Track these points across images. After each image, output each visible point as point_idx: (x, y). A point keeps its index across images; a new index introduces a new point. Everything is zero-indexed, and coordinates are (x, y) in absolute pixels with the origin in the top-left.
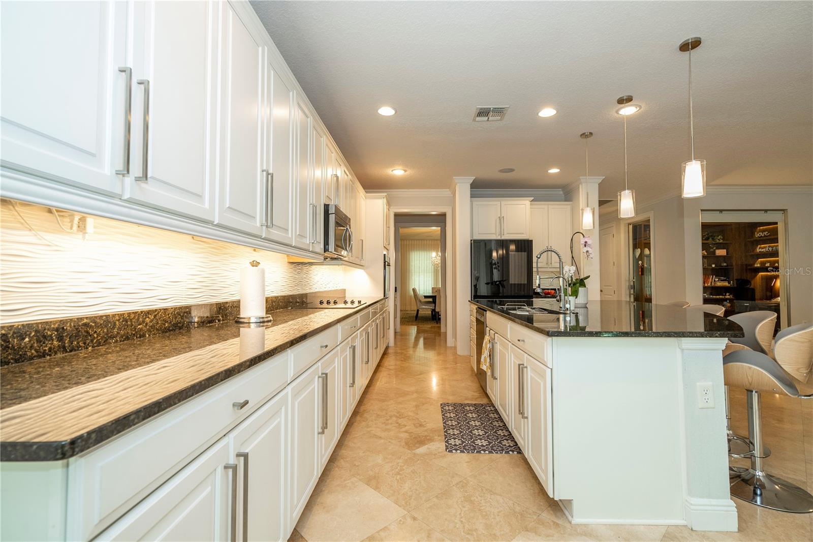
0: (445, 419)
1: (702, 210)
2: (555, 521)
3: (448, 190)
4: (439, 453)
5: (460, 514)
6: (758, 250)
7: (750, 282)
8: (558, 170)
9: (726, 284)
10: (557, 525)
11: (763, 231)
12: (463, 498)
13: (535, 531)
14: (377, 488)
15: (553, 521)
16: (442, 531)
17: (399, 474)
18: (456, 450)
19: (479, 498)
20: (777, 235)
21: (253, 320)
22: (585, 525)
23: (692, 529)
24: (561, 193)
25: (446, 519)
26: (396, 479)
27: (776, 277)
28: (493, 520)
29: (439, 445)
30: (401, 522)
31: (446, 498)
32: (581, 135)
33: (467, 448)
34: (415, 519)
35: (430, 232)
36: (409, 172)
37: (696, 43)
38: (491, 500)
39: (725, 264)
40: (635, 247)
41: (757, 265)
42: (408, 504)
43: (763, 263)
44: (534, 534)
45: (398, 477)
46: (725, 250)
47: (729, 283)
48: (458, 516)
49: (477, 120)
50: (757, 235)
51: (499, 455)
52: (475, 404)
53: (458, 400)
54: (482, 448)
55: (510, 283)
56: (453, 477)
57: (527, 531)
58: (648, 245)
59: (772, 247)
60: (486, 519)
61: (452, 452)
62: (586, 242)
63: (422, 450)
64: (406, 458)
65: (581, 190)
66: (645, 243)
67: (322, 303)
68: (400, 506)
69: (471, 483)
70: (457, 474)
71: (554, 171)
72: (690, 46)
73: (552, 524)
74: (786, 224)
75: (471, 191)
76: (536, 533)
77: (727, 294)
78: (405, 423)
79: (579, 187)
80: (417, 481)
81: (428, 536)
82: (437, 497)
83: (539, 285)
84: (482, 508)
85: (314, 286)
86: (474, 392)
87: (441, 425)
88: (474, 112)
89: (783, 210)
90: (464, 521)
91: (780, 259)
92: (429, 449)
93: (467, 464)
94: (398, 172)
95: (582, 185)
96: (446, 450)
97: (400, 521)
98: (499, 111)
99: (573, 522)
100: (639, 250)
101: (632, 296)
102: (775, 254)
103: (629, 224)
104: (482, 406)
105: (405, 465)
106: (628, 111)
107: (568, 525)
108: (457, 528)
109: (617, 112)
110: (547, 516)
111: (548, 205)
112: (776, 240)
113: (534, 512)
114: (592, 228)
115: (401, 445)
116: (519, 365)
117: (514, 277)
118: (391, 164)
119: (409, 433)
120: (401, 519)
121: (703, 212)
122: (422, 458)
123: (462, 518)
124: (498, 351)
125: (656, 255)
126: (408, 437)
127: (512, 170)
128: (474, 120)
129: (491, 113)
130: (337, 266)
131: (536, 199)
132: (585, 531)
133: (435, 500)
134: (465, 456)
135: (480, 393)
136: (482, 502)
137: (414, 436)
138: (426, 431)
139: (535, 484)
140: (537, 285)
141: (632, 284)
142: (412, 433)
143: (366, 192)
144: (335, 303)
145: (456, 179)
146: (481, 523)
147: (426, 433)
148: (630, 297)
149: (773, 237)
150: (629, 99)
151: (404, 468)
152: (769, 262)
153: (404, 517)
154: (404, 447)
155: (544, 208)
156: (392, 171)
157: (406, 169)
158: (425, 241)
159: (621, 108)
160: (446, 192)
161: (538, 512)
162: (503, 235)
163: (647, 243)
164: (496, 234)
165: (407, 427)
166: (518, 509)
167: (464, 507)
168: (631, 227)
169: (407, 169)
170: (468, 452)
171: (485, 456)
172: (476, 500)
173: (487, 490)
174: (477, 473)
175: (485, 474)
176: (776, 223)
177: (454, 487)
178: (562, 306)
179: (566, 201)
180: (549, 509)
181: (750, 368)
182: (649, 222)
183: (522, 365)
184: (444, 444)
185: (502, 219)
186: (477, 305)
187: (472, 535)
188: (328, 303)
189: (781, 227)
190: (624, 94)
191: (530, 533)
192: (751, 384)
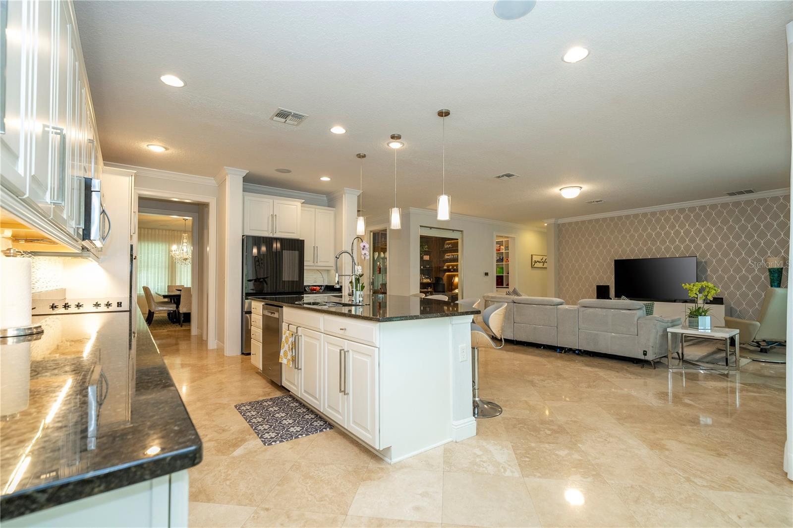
0: (248, 420)
1: (421, 226)
2: (380, 467)
3: (213, 178)
4: (258, 449)
5: (307, 489)
6: (446, 257)
7: (442, 279)
8: (329, 179)
9: (428, 281)
10: (382, 469)
11: (449, 244)
12: (302, 477)
13: (369, 479)
14: (209, 500)
15: (378, 468)
16: (298, 508)
17: (225, 480)
18: (275, 441)
19: (316, 472)
20: (458, 247)
21: (10, 333)
22: (400, 462)
23: (456, 442)
24: (325, 198)
25: (297, 498)
26: (227, 485)
27: (454, 276)
28: (336, 484)
29: (255, 443)
30: (256, 517)
31: (288, 483)
32: (357, 155)
33: (284, 437)
34: (267, 509)
35: (170, 221)
36: (172, 151)
37: (447, 114)
38: (327, 470)
39: (428, 266)
40: (374, 251)
41: (445, 268)
42: (253, 500)
43: (448, 266)
44: (370, 481)
45: (228, 483)
46: (428, 256)
47: (430, 280)
48: (306, 492)
49: (274, 119)
50: (446, 246)
51: (315, 435)
52: (271, 399)
53: (252, 399)
54: (298, 433)
55: (283, 280)
56: (284, 464)
57: (364, 480)
58: (384, 250)
59: (453, 255)
60: (330, 485)
61: (272, 445)
62: (364, 246)
63: (239, 452)
64: (226, 464)
65: (344, 199)
66: (381, 248)
67: (68, 306)
68: (246, 505)
69: (303, 463)
70: (286, 461)
71: (325, 179)
72: (444, 114)
73: (378, 469)
74: (462, 241)
75: (243, 184)
76: (371, 480)
77: (429, 288)
78: (204, 433)
79: (342, 197)
80: (250, 479)
81: (288, 517)
82: (278, 485)
83: (338, 281)
84: (323, 478)
85: (37, 285)
86: (264, 388)
87: (246, 425)
88: (275, 111)
89: (461, 231)
90: (313, 493)
91: (459, 263)
92: (245, 448)
93: (291, 450)
94: (156, 148)
95: (345, 195)
96: (265, 445)
97: (253, 517)
98: (298, 117)
99: (392, 463)
100: (377, 253)
101: (372, 291)
102: (456, 260)
103: (371, 232)
104: (279, 399)
105: (228, 470)
106: (395, 145)
107: (389, 466)
108: (310, 501)
109: (388, 144)
110: (372, 464)
111: (315, 208)
112: (457, 251)
113: (362, 467)
114: (364, 234)
115: (213, 454)
116: (341, 350)
117: (288, 275)
118: (149, 135)
119: (215, 440)
120: (253, 515)
121: (422, 228)
122: (244, 459)
123: (310, 492)
124: (303, 343)
125: (391, 256)
126: (216, 445)
127: (289, 171)
128: (272, 119)
129: (290, 117)
130: (57, 257)
131: (307, 202)
132: (401, 466)
133: (277, 487)
134: (286, 445)
135: (270, 389)
136: (320, 473)
137: (222, 442)
138: (233, 434)
139: (354, 447)
140: (337, 282)
141: (372, 281)
142: (218, 440)
143: (105, 165)
144: (78, 306)
145: (227, 169)
146: (328, 489)
147: (234, 436)
148: (370, 291)
149: (454, 248)
150: (399, 137)
151: (229, 473)
152: (451, 265)
153: (256, 512)
154: (217, 455)
155: (312, 209)
156: (147, 146)
157: (167, 147)
158: (157, 231)
159: (392, 142)
160: (211, 181)
161: (366, 465)
162: (275, 232)
163: (384, 248)
164: (268, 231)
165: (208, 436)
166: (350, 469)
167: (307, 483)
168: (372, 233)
169: (169, 147)
170: (287, 440)
171: (303, 439)
172: (315, 474)
173: (319, 464)
174: (304, 454)
175: (311, 453)
176: (458, 239)
177: (290, 472)
178: (354, 300)
179: (329, 206)
180: (372, 460)
181: (478, 333)
182: (386, 231)
183: (342, 350)
184: (259, 440)
185: (275, 217)
186: (263, 301)
187: (325, 500)
188: (66, 306)
189: (460, 242)
190: (396, 133)
191: (367, 482)
192: (477, 343)
